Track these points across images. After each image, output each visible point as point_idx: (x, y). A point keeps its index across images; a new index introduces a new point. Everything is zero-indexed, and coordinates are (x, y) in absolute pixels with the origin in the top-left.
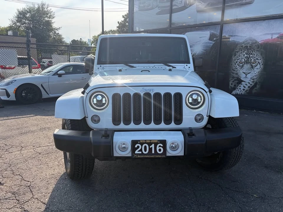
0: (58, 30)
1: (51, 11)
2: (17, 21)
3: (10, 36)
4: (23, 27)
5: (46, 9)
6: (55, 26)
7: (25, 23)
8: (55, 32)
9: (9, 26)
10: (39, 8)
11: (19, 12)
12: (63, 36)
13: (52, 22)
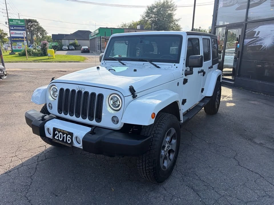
0: (178, 21)
1: (174, 4)
2: (146, 16)
3: (138, 29)
4: (150, 21)
5: (169, 3)
6: (175, 17)
7: (152, 17)
8: (175, 24)
9: (140, 20)
10: (164, 3)
11: (148, 7)
12: (181, 27)
13: (174, 14)
